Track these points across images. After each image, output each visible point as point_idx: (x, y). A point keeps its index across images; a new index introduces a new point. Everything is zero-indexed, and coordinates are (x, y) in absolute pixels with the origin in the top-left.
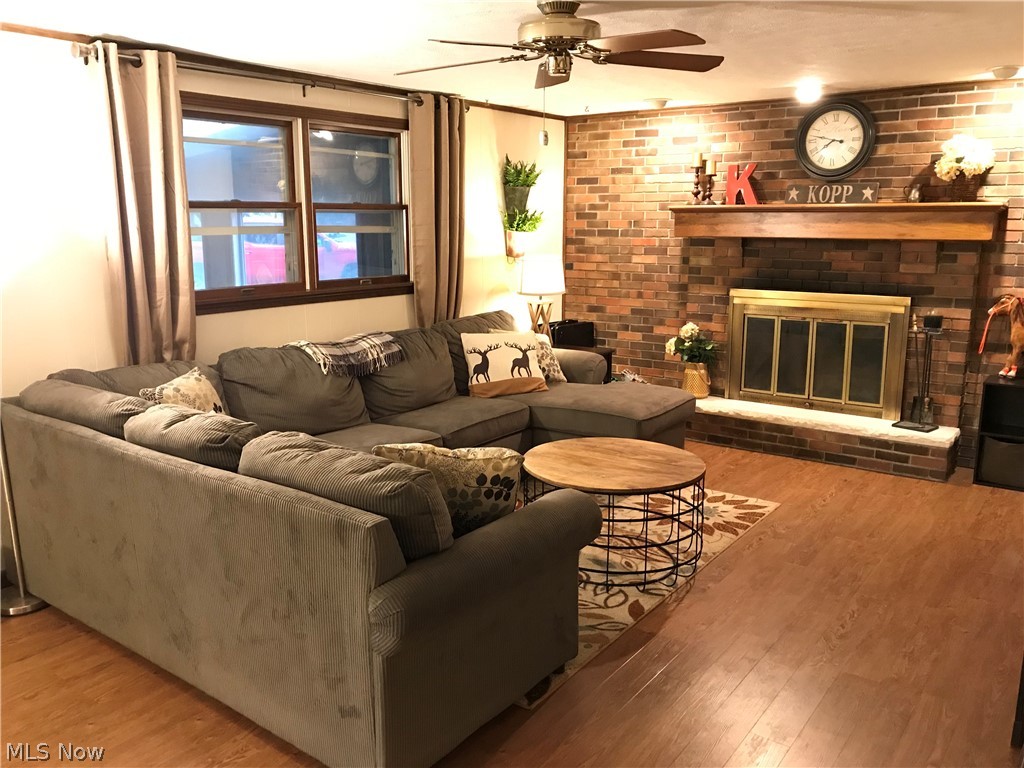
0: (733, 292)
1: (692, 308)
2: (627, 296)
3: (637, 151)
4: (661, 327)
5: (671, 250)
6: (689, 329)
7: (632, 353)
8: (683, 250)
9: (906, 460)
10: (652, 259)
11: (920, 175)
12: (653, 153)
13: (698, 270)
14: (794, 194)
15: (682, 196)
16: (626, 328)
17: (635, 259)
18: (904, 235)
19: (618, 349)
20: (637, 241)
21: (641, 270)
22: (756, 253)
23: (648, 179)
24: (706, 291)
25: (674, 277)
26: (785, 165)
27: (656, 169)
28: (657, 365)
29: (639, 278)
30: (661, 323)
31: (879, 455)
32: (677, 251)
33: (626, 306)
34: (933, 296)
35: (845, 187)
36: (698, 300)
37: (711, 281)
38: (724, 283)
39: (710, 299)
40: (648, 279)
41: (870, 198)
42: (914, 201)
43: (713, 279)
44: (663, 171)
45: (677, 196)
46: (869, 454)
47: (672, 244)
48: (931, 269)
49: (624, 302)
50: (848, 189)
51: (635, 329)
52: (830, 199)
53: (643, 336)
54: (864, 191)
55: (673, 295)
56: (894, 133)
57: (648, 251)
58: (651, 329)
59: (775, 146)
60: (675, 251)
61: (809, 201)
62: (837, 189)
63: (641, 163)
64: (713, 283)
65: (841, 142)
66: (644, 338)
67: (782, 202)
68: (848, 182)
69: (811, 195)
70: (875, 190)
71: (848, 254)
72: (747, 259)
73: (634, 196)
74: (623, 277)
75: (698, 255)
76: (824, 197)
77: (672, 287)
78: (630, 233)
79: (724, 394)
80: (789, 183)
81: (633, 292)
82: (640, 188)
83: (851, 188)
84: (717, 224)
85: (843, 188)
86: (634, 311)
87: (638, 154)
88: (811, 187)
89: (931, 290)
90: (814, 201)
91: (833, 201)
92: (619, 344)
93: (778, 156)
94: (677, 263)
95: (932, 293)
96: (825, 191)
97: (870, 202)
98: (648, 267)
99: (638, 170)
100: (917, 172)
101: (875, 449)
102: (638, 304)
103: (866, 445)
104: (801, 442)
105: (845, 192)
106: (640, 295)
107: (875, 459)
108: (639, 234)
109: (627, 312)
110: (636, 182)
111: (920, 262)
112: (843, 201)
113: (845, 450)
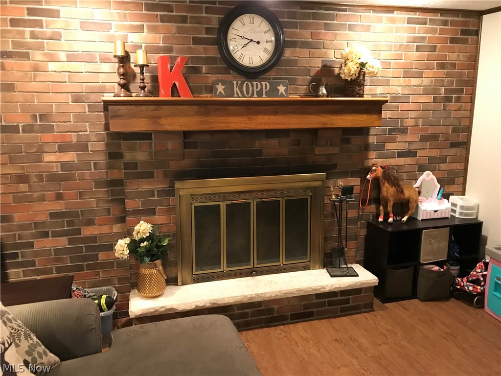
0: (178, 185)
1: (131, 204)
2: (42, 199)
3: (32, 33)
4: (91, 227)
5: (92, 145)
6: (143, 228)
7: (57, 260)
8: (107, 145)
9: (347, 301)
10: (69, 157)
11: (314, 76)
12: (56, 37)
13: (134, 165)
14: (220, 88)
15: (101, 87)
16: (45, 235)
17: (47, 158)
18: (326, 124)
19: (37, 259)
20: (47, 137)
21: (57, 169)
22: (194, 145)
23: (52, 66)
24: (145, 186)
25: (102, 174)
26: (209, 61)
27: (63, 56)
28: (89, 267)
29: (54, 178)
30: (90, 223)
31: (331, 304)
32: (101, 146)
33: (42, 211)
34: (337, 170)
35: (263, 84)
36: (138, 195)
37: (150, 175)
38: (165, 175)
39: (152, 193)
40: (68, 178)
41: (284, 93)
42: (323, 97)
43: (153, 173)
44: (72, 58)
45: (94, 88)
46: (322, 305)
47: (93, 138)
48: (336, 150)
49: (38, 206)
50: (265, 85)
51: (56, 235)
52: (253, 94)
53: (69, 239)
54: (278, 87)
55: (102, 193)
56: (295, 39)
57: (63, 148)
58: (78, 232)
59: (196, 41)
60: (97, 146)
61: (236, 95)
62: (257, 84)
63: (40, 47)
64: (153, 177)
65: (258, 43)
66: (70, 241)
67: (209, 95)
68: (265, 79)
69: (236, 89)
70: (287, 87)
71: (274, 142)
72: (187, 151)
73: (34, 86)
74: (34, 179)
75: (132, 149)
76: (248, 92)
77: (98, 184)
78: (36, 128)
79: (177, 281)
80: (213, 78)
81: (50, 194)
82: (41, 76)
83: (268, 84)
84: (160, 118)
85: (261, 84)
86: (53, 215)
87: (33, 36)
88: (235, 83)
89: (335, 166)
90: (240, 95)
91: (255, 96)
92: (37, 254)
93: (202, 51)
94: (102, 159)
95: (336, 168)
96: (247, 85)
97: (284, 97)
98: (64, 165)
99: (37, 56)
100: (313, 73)
101: (327, 300)
102: (59, 206)
103: (321, 298)
104: (270, 311)
105: (264, 88)
106: (59, 197)
107: (327, 308)
108: (50, 129)
109: (43, 218)
110: (36, 69)
111: (330, 145)
112: (264, 96)
113: (306, 307)
